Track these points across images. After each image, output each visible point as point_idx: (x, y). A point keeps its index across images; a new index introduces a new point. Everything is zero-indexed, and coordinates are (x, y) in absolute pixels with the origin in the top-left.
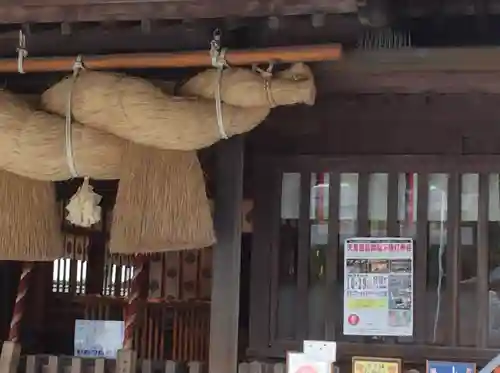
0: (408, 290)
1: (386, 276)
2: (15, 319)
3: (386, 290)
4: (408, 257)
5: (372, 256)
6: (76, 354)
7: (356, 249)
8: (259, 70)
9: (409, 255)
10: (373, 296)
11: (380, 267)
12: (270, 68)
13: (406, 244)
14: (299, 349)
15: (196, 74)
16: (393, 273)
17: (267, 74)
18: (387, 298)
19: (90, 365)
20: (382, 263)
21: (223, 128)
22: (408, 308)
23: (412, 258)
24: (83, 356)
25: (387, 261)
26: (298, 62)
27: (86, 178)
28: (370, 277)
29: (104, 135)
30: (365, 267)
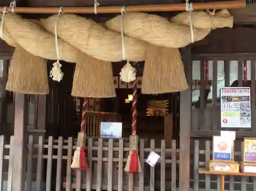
0: (248, 109)
1: (239, 103)
2: (83, 123)
3: (239, 108)
4: (248, 95)
5: (232, 94)
6: (101, 137)
7: (225, 92)
8: (209, 12)
9: (249, 94)
10: (232, 112)
11: (236, 99)
12: (214, 11)
13: (247, 90)
14: (219, 134)
15: (176, 14)
16: (242, 102)
17: (213, 14)
18: (239, 111)
19: (106, 141)
20: (236, 97)
21: (193, 38)
22: (249, 116)
23: (250, 95)
24: (104, 137)
25: (239, 97)
26: (225, 9)
27: (128, 61)
28: (232, 103)
29: (138, 41)
30: (229, 99)
